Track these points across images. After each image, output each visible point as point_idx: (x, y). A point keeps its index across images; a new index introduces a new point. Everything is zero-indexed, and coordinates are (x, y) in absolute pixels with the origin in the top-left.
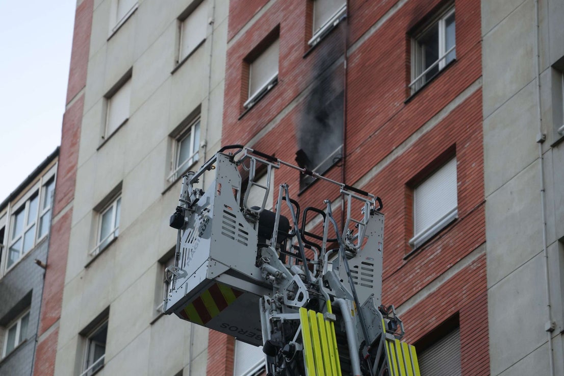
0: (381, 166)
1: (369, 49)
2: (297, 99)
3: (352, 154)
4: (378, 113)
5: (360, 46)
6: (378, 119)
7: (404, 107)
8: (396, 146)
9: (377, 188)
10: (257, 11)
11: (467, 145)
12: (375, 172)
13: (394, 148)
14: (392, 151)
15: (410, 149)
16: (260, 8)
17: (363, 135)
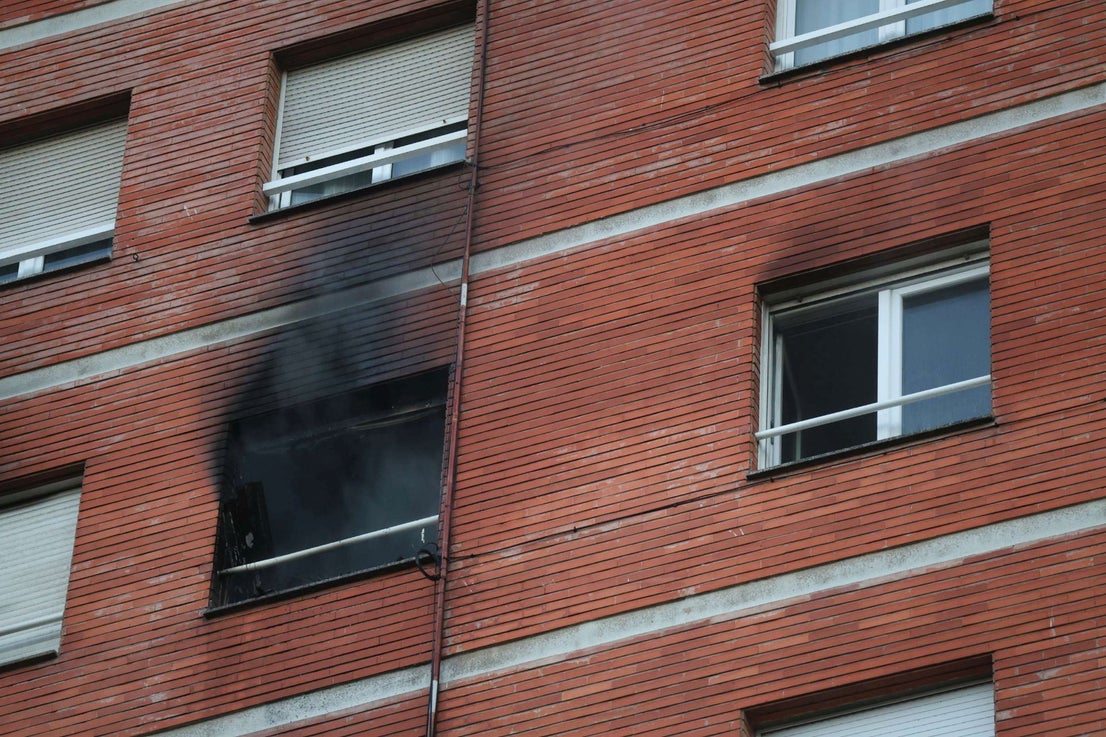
0: (623, 626)
1: (577, 282)
2: (207, 330)
3: (482, 559)
4: (614, 473)
5: (533, 264)
6: (612, 492)
7: (742, 488)
8: (700, 588)
9: (607, 686)
10: (8, 23)
11: (1052, 673)
12: (590, 637)
13: (691, 591)
14: (683, 598)
15: (771, 615)
16: (26, 19)
17: (539, 518)
